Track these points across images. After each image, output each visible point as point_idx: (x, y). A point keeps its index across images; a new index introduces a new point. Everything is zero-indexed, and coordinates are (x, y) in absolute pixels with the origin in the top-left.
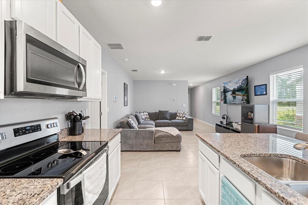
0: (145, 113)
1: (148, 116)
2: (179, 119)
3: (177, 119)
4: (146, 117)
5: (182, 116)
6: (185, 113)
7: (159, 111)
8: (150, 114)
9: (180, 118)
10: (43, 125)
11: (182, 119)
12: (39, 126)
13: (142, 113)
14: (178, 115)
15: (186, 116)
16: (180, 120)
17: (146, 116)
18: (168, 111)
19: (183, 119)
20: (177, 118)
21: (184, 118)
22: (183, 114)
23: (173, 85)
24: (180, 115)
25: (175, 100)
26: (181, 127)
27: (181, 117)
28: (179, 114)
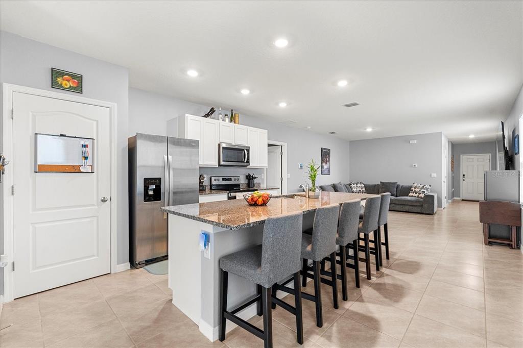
0: (358, 185)
1: (364, 189)
2: (412, 196)
3: (410, 196)
4: (360, 191)
5: (420, 191)
6: (425, 187)
7: (381, 182)
8: (366, 186)
9: (414, 195)
10: (233, 178)
11: (418, 197)
12: (231, 179)
13: (354, 184)
14: (412, 190)
15: (426, 192)
16: (415, 197)
17: (360, 189)
18: (397, 183)
19: (420, 196)
20: (411, 194)
21: (422, 195)
22: (421, 189)
23: (411, 142)
24: (416, 190)
25: (415, 166)
26: (411, 207)
27: (416, 193)
28: (415, 188)
